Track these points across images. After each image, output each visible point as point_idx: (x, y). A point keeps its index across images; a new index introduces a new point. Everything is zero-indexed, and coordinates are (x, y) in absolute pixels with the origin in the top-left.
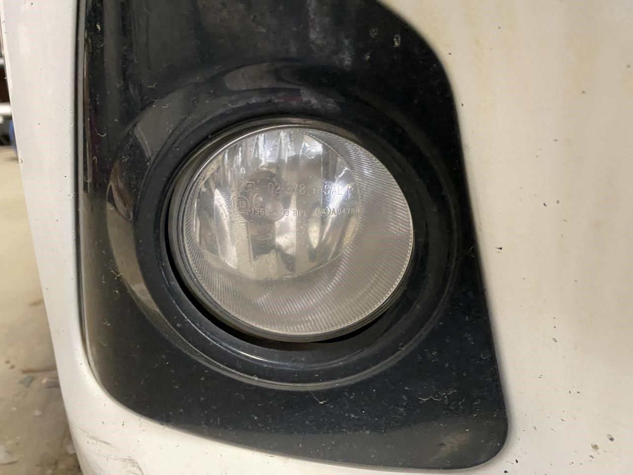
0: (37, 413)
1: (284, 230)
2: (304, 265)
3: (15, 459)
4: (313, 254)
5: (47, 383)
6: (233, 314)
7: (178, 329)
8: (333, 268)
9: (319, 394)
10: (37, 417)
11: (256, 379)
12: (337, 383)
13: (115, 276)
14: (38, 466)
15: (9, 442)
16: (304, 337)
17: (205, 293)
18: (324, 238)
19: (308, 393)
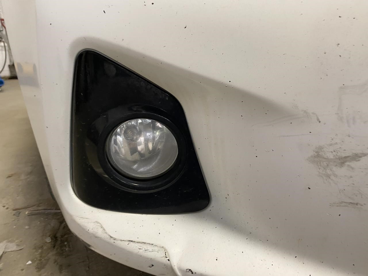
0: (27, 227)
1: (140, 144)
2: (147, 155)
3: (22, 248)
4: (150, 152)
5: (28, 214)
6: (127, 172)
7: (112, 179)
8: (157, 155)
9: (155, 193)
10: (27, 229)
11: (136, 191)
12: (160, 189)
13: (88, 164)
14: (33, 249)
15: (17, 241)
16: (149, 177)
17: (118, 167)
18: (154, 145)
19: (151, 193)
